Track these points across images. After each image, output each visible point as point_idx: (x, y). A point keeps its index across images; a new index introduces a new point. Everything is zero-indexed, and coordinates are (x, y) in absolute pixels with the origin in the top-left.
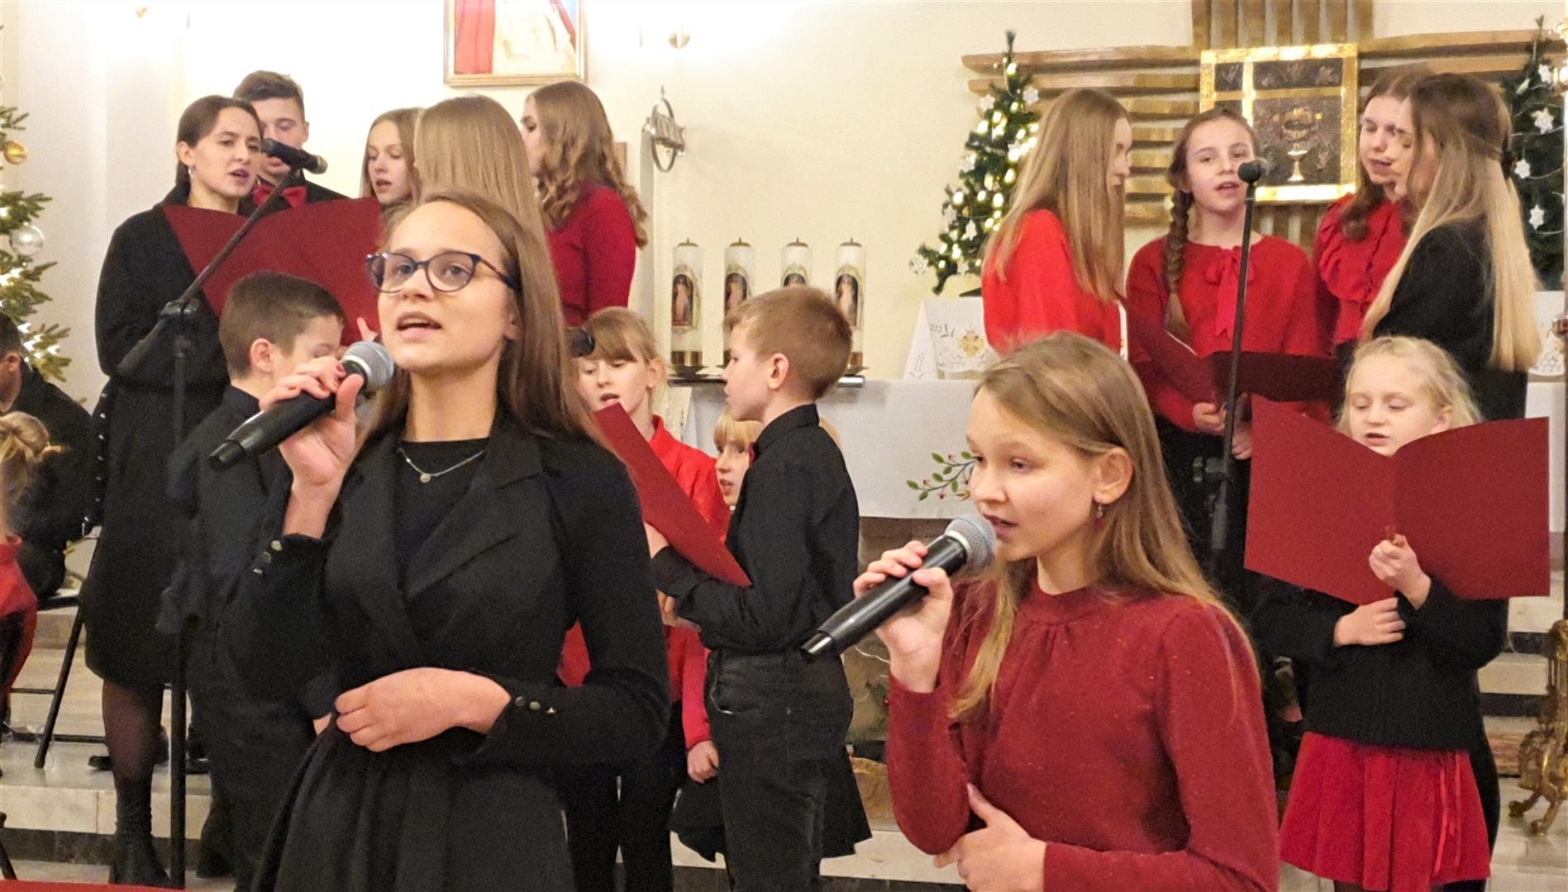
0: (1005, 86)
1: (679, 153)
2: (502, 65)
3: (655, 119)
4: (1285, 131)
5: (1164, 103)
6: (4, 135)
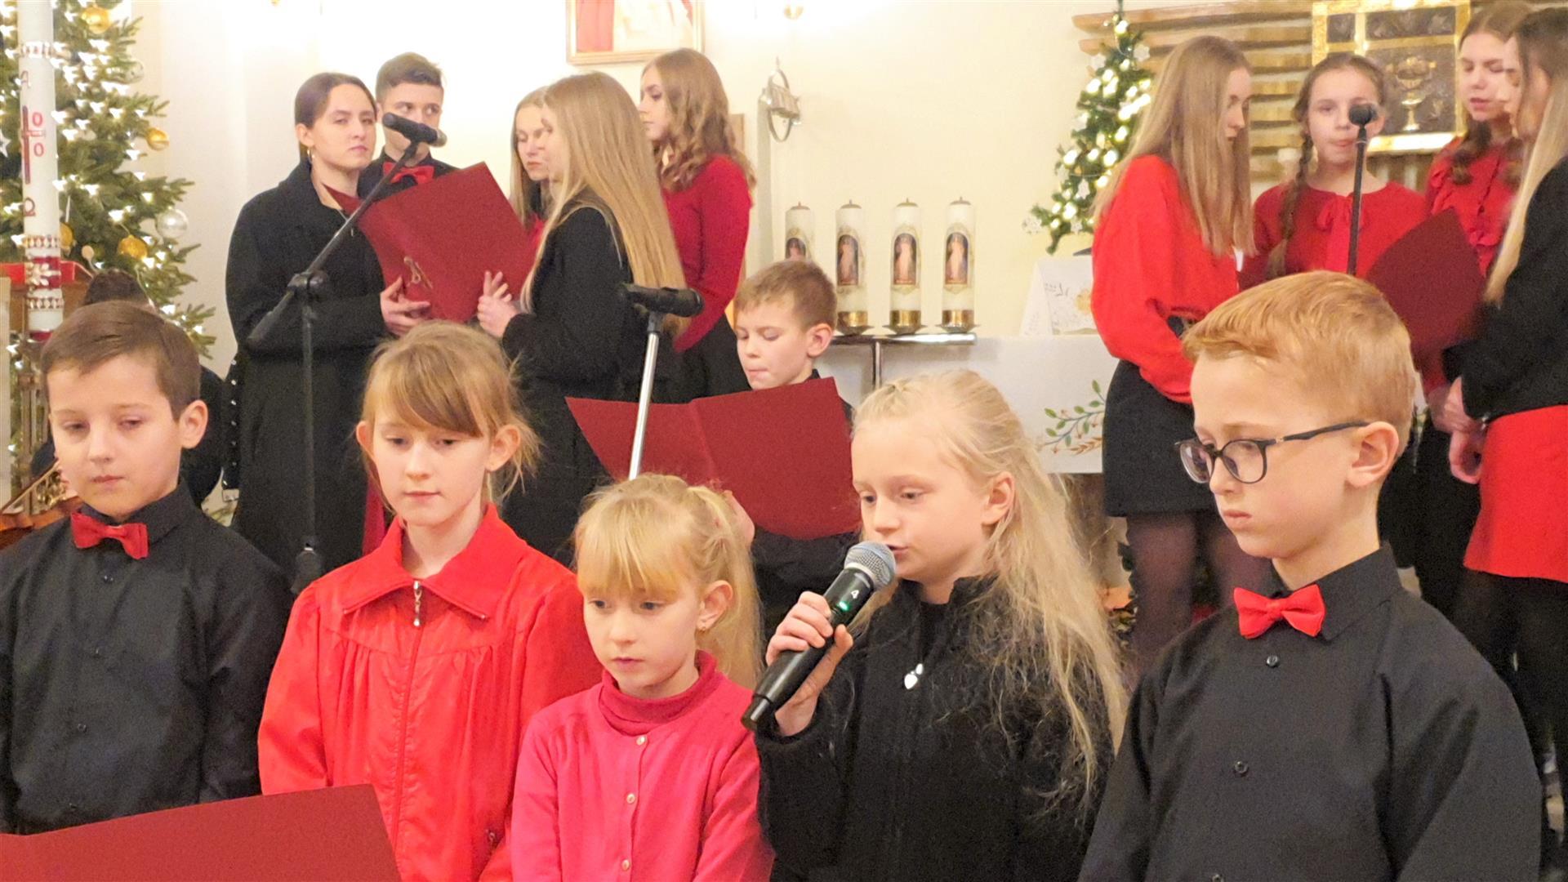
0: (1116, 45)
1: (795, 123)
2: (622, 42)
3: (771, 89)
4: (1399, 81)
5: (1277, 57)
6: (147, 122)
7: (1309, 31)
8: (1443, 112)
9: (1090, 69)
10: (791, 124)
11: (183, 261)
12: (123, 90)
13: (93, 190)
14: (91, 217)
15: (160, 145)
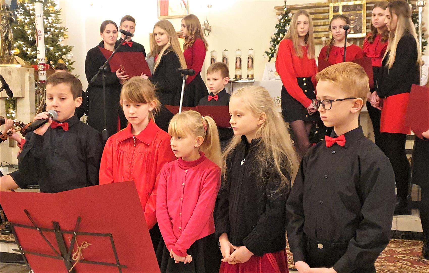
0: (284, 13)
2: (170, 14)
3: (206, 23)
5: (321, 16)
6: (63, 33)
7: (329, 10)
8: (359, 28)
9: (278, 19)
10: (209, 32)
11: (72, 65)
12: (58, 26)
13: (52, 48)
14: (51, 55)
15: (67, 38)
